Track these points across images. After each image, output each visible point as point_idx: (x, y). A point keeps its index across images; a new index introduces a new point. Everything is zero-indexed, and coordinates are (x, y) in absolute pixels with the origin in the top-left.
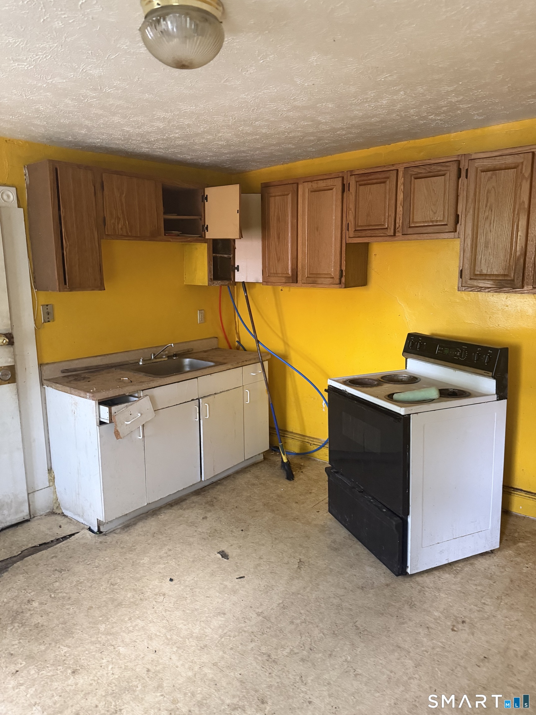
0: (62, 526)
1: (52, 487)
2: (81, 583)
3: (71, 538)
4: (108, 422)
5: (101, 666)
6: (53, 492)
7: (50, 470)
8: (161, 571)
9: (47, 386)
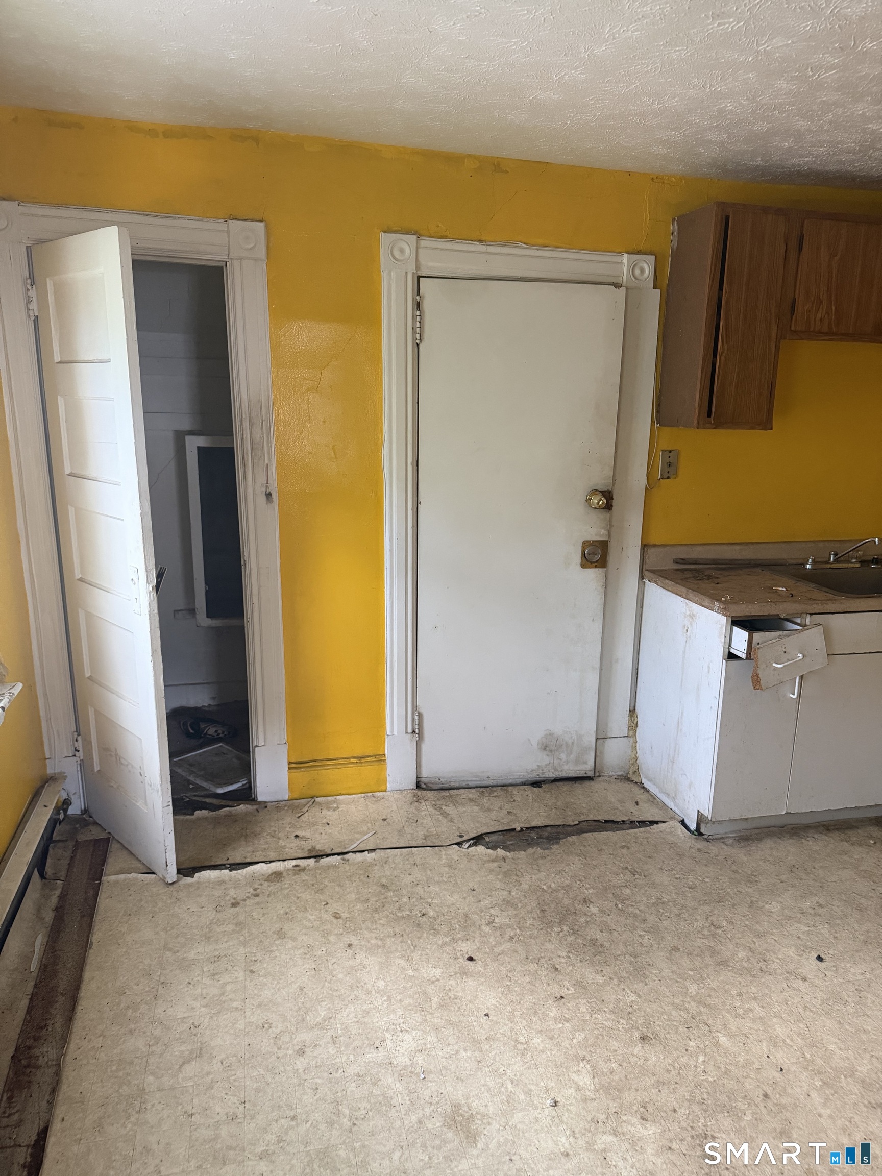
0: (640, 803)
1: (631, 740)
2: (663, 903)
3: (651, 827)
4: (744, 656)
5: (686, 1050)
6: (632, 747)
7: (632, 712)
8: (801, 936)
9: (649, 581)
